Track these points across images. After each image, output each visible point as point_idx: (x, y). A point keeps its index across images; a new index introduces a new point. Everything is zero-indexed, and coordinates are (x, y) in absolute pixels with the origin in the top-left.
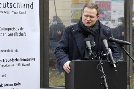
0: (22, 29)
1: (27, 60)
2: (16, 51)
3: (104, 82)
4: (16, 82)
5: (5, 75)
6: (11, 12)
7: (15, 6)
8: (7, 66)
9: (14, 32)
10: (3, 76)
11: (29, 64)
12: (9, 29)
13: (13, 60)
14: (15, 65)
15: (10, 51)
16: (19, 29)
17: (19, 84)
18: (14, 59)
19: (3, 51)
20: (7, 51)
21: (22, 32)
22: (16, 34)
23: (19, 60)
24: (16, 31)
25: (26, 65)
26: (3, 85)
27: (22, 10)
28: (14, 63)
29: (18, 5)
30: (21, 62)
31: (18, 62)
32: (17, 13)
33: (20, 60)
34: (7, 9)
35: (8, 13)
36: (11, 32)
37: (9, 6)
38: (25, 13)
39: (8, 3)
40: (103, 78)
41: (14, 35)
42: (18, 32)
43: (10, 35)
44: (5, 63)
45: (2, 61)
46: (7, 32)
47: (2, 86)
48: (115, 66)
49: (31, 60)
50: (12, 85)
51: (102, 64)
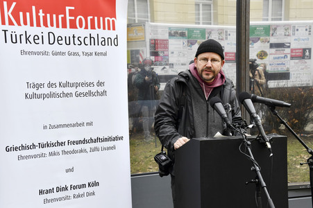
0: (100, 84)
1: (109, 139)
2: (90, 124)
3: (258, 177)
4: (92, 181)
5: (72, 170)
6: (81, 54)
7: (87, 41)
8: (74, 152)
9: (85, 90)
10: (67, 171)
11: (114, 148)
12: (77, 85)
13: (84, 141)
14: (88, 150)
15: (80, 125)
16: (95, 84)
17: (96, 184)
18: (88, 138)
19: (67, 126)
20: (74, 125)
21: (101, 89)
22: (90, 94)
23: (95, 141)
24: (89, 88)
25: (108, 149)
26: (69, 188)
27: (100, 49)
28: (87, 146)
29: (92, 39)
30: (99, 145)
31: (93, 145)
32: (91, 54)
33: (98, 140)
34: (72, 48)
35: (76, 54)
36: (80, 89)
37: (77, 42)
38: (105, 54)
39: (74, 37)
40: (255, 170)
41: (85, 95)
42: (94, 89)
43: (78, 95)
44: (71, 148)
45: (66, 143)
46: (73, 90)
47: (66, 189)
48: (269, 146)
49: (116, 139)
50: (84, 186)
51: (249, 143)
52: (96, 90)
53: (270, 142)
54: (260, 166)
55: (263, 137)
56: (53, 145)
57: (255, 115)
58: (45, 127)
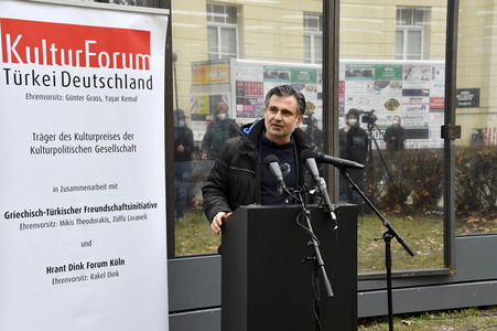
0: (128, 137)
1: (139, 206)
2: (114, 187)
3: (315, 254)
4: (115, 258)
5: (89, 244)
6: (103, 98)
7: (112, 83)
8: (92, 221)
9: (108, 143)
10: (83, 245)
11: (145, 217)
12: (98, 137)
13: (106, 209)
14: (111, 219)
15: (100, 188)
16: (121, 136)
17: (121, 262)
18: (111, 205)
19: (84, 188)
20: (93, 188)
21: (128, 143)
22: (114, 149)
23: (120, 208)
24: (113, 142)
25: (137, 218)
26: (85, 266)
27: (128, 92)
28: (110, 215)
29: (119, 80)
30: (124, 213)
31: (117, 213)
32: (117, 99)
33: (124, 207)
34: (92, 91)
35: (96, 99)
36: (102, 143)
37: (99, 84)
38: (135, 100)
39: (95, 78)
40: (313, 246)
41: (108, 150)
42: (119, 144)
43: (99, 150)
44: (89, 216)
45: (83, 210)
46: (92, 144)
47: (82, 267)
48: (334, 217)
49: (147, 206)
50: (105, 264)
51: (308, 212)
52: (123, 144)
53: (335, 212)
54: (319, 240)
55: (327, 206)
56: (66, 212)
57: (318, 178)
58: (55, 190)
